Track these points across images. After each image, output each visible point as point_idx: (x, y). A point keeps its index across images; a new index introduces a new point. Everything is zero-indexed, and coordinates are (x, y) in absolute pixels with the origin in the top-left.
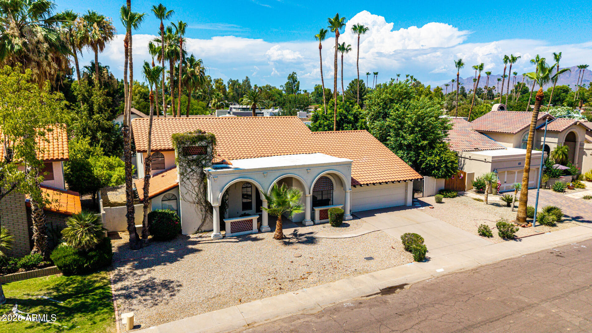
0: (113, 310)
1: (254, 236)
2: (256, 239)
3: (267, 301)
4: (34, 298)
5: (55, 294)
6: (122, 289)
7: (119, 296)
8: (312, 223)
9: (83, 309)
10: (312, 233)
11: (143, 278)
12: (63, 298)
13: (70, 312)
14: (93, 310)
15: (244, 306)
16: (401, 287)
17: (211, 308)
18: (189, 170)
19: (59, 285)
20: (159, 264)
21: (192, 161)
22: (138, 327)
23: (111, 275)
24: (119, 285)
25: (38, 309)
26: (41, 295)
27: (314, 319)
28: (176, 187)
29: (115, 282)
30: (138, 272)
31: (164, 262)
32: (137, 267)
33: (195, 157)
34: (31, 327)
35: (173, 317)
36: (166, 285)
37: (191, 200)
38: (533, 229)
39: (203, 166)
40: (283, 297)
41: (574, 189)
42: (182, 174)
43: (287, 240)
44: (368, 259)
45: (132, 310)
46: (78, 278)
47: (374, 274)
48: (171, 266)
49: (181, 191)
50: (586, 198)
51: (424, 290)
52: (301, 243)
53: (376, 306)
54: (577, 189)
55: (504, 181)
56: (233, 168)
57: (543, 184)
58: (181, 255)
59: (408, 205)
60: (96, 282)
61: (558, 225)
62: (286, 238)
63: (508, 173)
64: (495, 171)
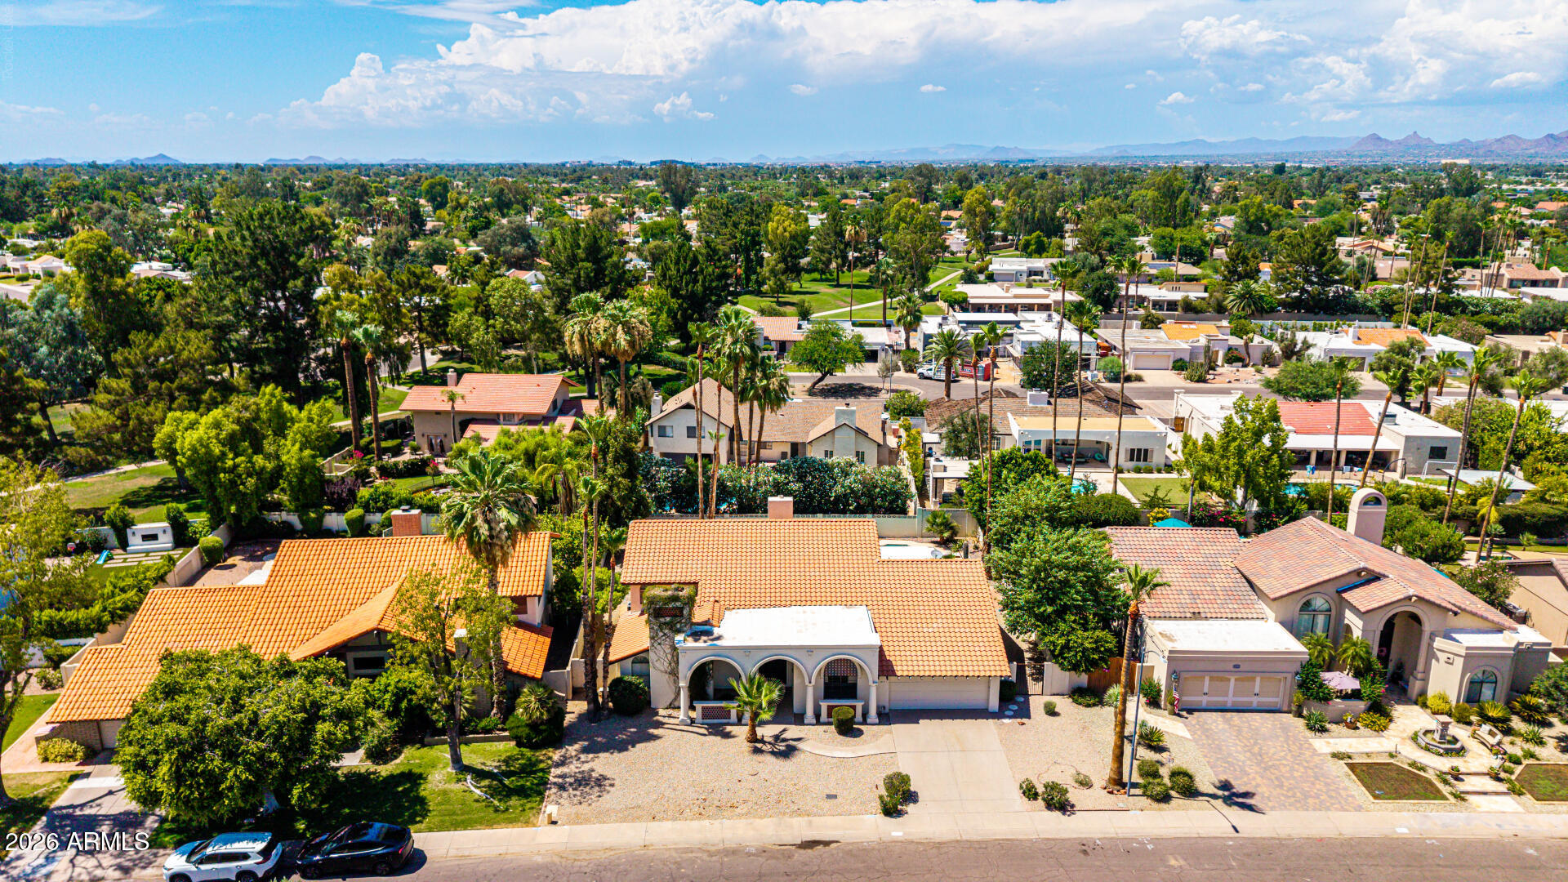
0: (542, 801)
1: (729, 728)
2: (727, 736)
3: (679, 825)
4: (486, 769)
5: (504, 768)
6: (559, 777)
7: (555, 783)
8: (814, 721)
9: (522, 792)
10: (799, 739)
11: (586, 767)
12: (508, 774)
13: (509, 793)
14: (527, 796)
15: (655, 824)
16: (827, 843)
17: (624, 820)
18: (661, 634)
19: (509, 757)
20: (606, 750)
21: (665, 624)
22: (554, 823)
23: (556, 756)
24: (558, 771)
25: (486, 782)
26: (491, 765)
27: (705, 856)
28: (646, 651)
29: (557, 765)
30: (583, 757)
31: (614, 748)
32: (585, 750)
33: (668, 619)
34: (477, 801)
35: (587, 821)
36: (600, 782)
37: (662, 668)
38: (1121, 800)
39: (679, 631)
40: (695, 824)
41: (1357, 728)
42: (652, 638)
43: (759, 745)
44: (830, 797)
45: (558, 803)
46: (528, 753)
47: (815, 820)
48: (617, 756)
49: (652, 656)
50: (1337, 756)
51: (849, 853)
52: (773, 753)
53: (777, 859)
54: (1363, 730)
55: (1202, 690)
56: (716, 635)
57: (1294, 708)
58: (634, 741)
59: (990, 710)
60: (542, 761)
61: (1174, 802)
62: (762, 741)
63: (1212, 679)
64: (1175, 675)
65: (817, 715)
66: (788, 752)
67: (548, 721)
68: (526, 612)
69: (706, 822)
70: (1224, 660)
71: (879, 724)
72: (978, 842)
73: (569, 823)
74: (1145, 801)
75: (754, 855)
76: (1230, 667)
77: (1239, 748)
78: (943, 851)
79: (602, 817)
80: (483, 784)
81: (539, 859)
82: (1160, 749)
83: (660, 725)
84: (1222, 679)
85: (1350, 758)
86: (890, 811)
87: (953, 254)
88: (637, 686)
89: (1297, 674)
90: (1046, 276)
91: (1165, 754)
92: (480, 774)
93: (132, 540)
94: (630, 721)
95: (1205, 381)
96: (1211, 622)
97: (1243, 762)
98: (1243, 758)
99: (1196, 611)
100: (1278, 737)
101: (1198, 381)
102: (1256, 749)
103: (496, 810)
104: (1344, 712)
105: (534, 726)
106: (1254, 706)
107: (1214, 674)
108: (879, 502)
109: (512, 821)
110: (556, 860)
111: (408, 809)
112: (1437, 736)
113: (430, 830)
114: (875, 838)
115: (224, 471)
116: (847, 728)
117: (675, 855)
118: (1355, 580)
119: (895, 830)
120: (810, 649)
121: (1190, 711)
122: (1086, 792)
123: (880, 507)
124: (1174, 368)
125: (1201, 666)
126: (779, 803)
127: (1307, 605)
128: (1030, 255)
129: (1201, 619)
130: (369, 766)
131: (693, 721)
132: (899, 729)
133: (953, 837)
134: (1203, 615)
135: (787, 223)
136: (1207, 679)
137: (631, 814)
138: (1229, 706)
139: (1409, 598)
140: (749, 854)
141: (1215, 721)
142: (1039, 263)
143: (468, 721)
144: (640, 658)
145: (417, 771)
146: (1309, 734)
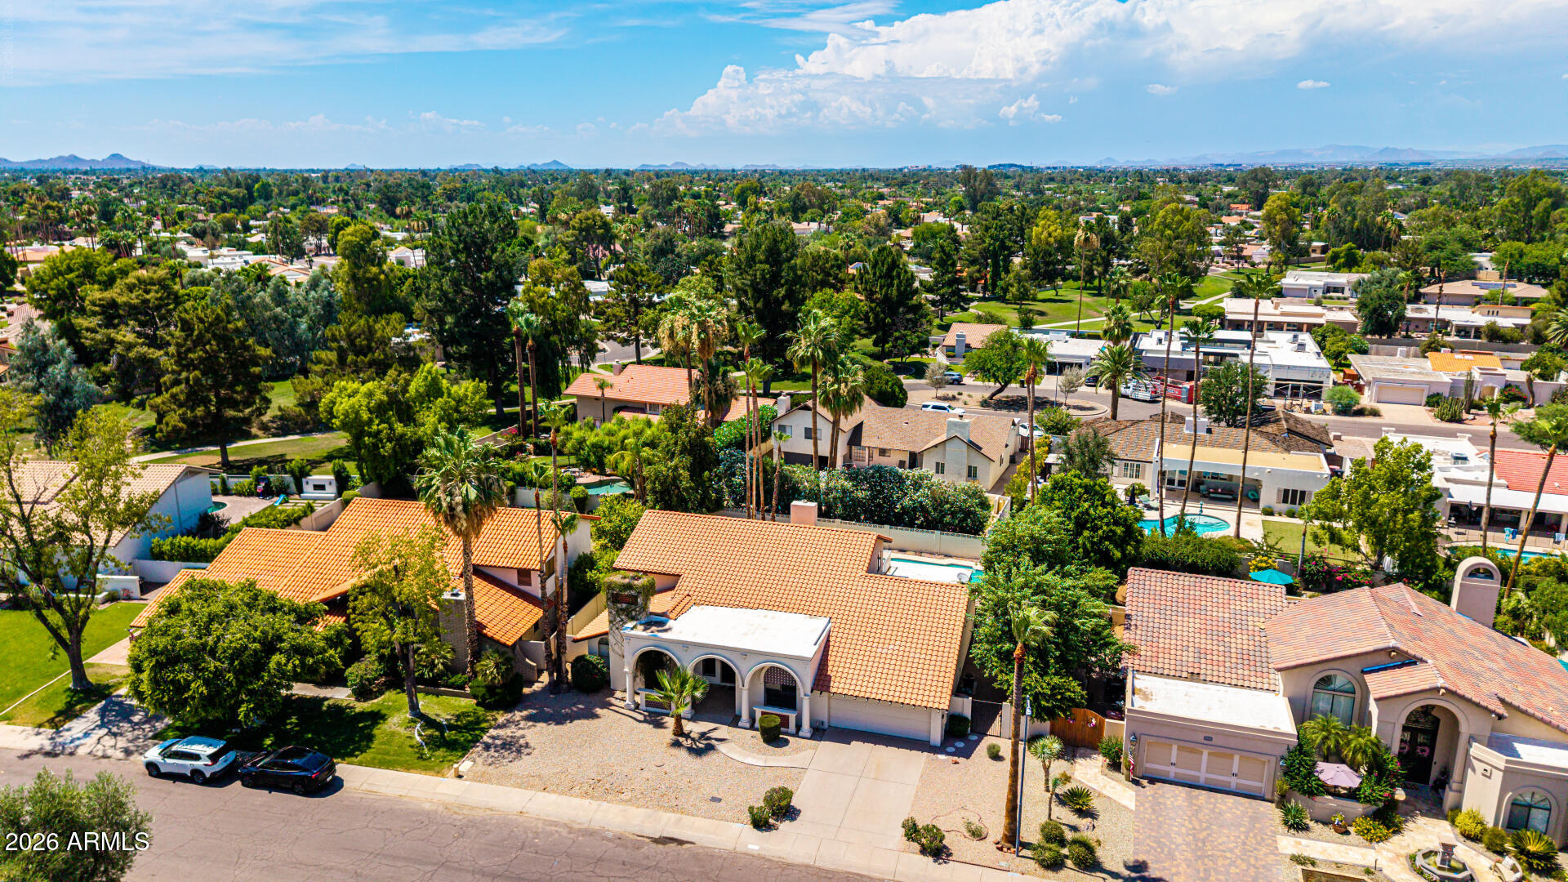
0: (463, 756)
1: (662, 719)
2: (658, 725)
3: (564, 799)
4: (438, 720)
5: (453, 721)
6: (493, 738)
7: (484, 743)
8: (748, 725)
9: (452, 746)
10: (723, 740)
11: (519, 733)
12: (453, 728)
13: (442, 744)
14: (454, 750)
15: (542, 794)
16: (681, 842)
17: (519, 786)
18: (618, 619)
19: (463, 713)
20: (546, 721)
21: (621, 610)
22: (460, 777)
23: (501, 718)
24: (495, 732)
26: (443, 717)
27: (564, 832)
28: (606, 633)
29: (497, 727)
30: (522, 724)
31: (555, 720)
32: (528, 718)
33: (624, 605)
34: (412, 747)
35: (489, 781)
36: (521, 749)
38: (1008, 858)
39: (633, 619)
40: (576, 801)
41: (1347, 833)
42: (611, 622)
43: (681, 739)
44: (714, 799)
45: (474, 761)
46: (481, 711)
47: (687, 819)
48: (553, 727)
49: (611, 638)
50: (1298, 859)
51: (696, 857)
52: (690, 750)
53: (626, 847)
54: (1353, 837)
55: (1169, 759)
56: (666, 627)
57: (1276, 798)
58: (572, 717)
59: (932, 743)
60: (487, 721)
61: (1063, 873)
62: (687, 736)
63: (1179, 748)
64: (1135, 739)
65: (752, 719)
66: (703, 748)
67: (503, 686)
68: (530, 585)
69: (586, 802)
70: (1194, 729)
71: (812, 738)
72: (827, 871)
73: (474, 779)
74: (1032, 864)
75: (609, 840)
76: (1200, 738)
77: (1183, 830)
78: (786, 872)
79: (502, 780)
80: (429, 732)
81: (427, 806)
82: (1085, 813)
83: (607, 705)
84: (1192, 751)
85: (1313, 864)
86: (760, 824)
87: (1253, 265)
88: (595, 666)
89: (1282, 758)
90: (1347, 293)
91: (1087, 821)
92: (429, 723)
93: (305, 488)
94: (583, 698)
95: (1461, 421)
96: (1209, 686)
97: (1177, 846)
98: (1179, 840)
99: (1196, 671)
100: (1240, 825)
101: (1450, 421)
102: (1203, 835)
103: (421, 757)
104: (1336, 812)
105: (491, 688)
106: (1233, 787)
107: (1182, 744)
108: (948, 519)
109: (426, 769)
110: (441, 809)
111: (354, 742)
112: (1438, 859)
113: (360, 764)
114: (730, 847)
115: (370, 435)
116: (773, 737)
117: (540, 825)
118: (1383, 659)
119: (755, 842)
120: (745, 653)
121: (1152, 781)
122: (975, 843)
123: (949, 524)
124: (1428, 404)
125: (1166, 732)
126: (667, 798)
127: (1325, 682)
128: (1337, 270)
129: (1198, 681)
130: (352, 701)
131: (637, 706)
132: (827, 747)
133: (807, 861)
134: (1202, 677)
135: (1052, 228)
136: (1175, 747)
137: (525, 783)
138: (1202, 782)
139: (1437, 689)
140: (604, 838)
141: (1176, 796)
142: (1342, 278)
143: (440, 675)
144: (603, 638)
145: (383, 712)
146: (1282, 829)
